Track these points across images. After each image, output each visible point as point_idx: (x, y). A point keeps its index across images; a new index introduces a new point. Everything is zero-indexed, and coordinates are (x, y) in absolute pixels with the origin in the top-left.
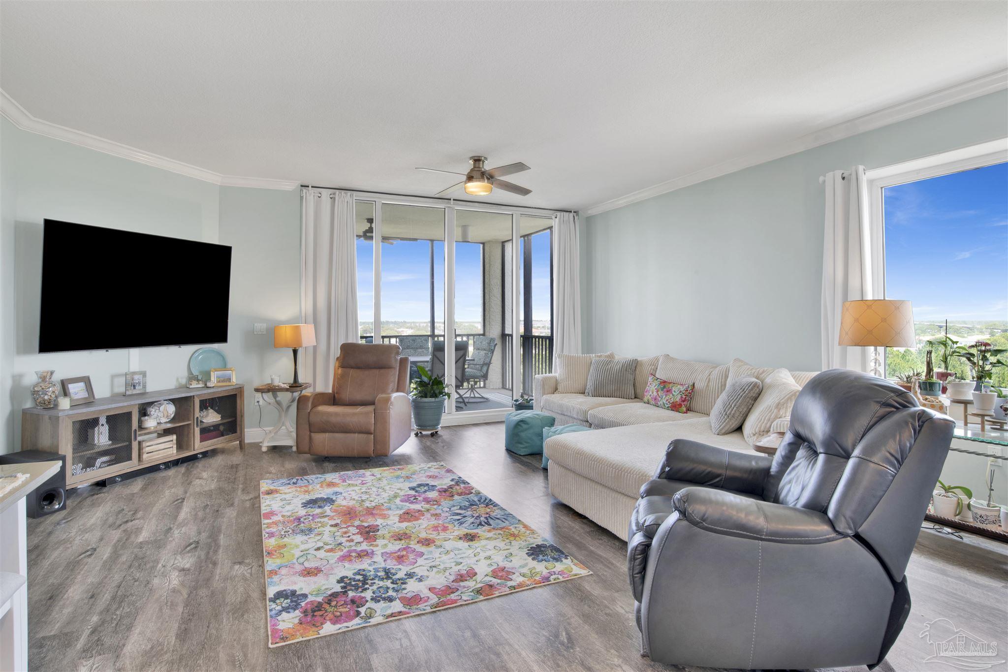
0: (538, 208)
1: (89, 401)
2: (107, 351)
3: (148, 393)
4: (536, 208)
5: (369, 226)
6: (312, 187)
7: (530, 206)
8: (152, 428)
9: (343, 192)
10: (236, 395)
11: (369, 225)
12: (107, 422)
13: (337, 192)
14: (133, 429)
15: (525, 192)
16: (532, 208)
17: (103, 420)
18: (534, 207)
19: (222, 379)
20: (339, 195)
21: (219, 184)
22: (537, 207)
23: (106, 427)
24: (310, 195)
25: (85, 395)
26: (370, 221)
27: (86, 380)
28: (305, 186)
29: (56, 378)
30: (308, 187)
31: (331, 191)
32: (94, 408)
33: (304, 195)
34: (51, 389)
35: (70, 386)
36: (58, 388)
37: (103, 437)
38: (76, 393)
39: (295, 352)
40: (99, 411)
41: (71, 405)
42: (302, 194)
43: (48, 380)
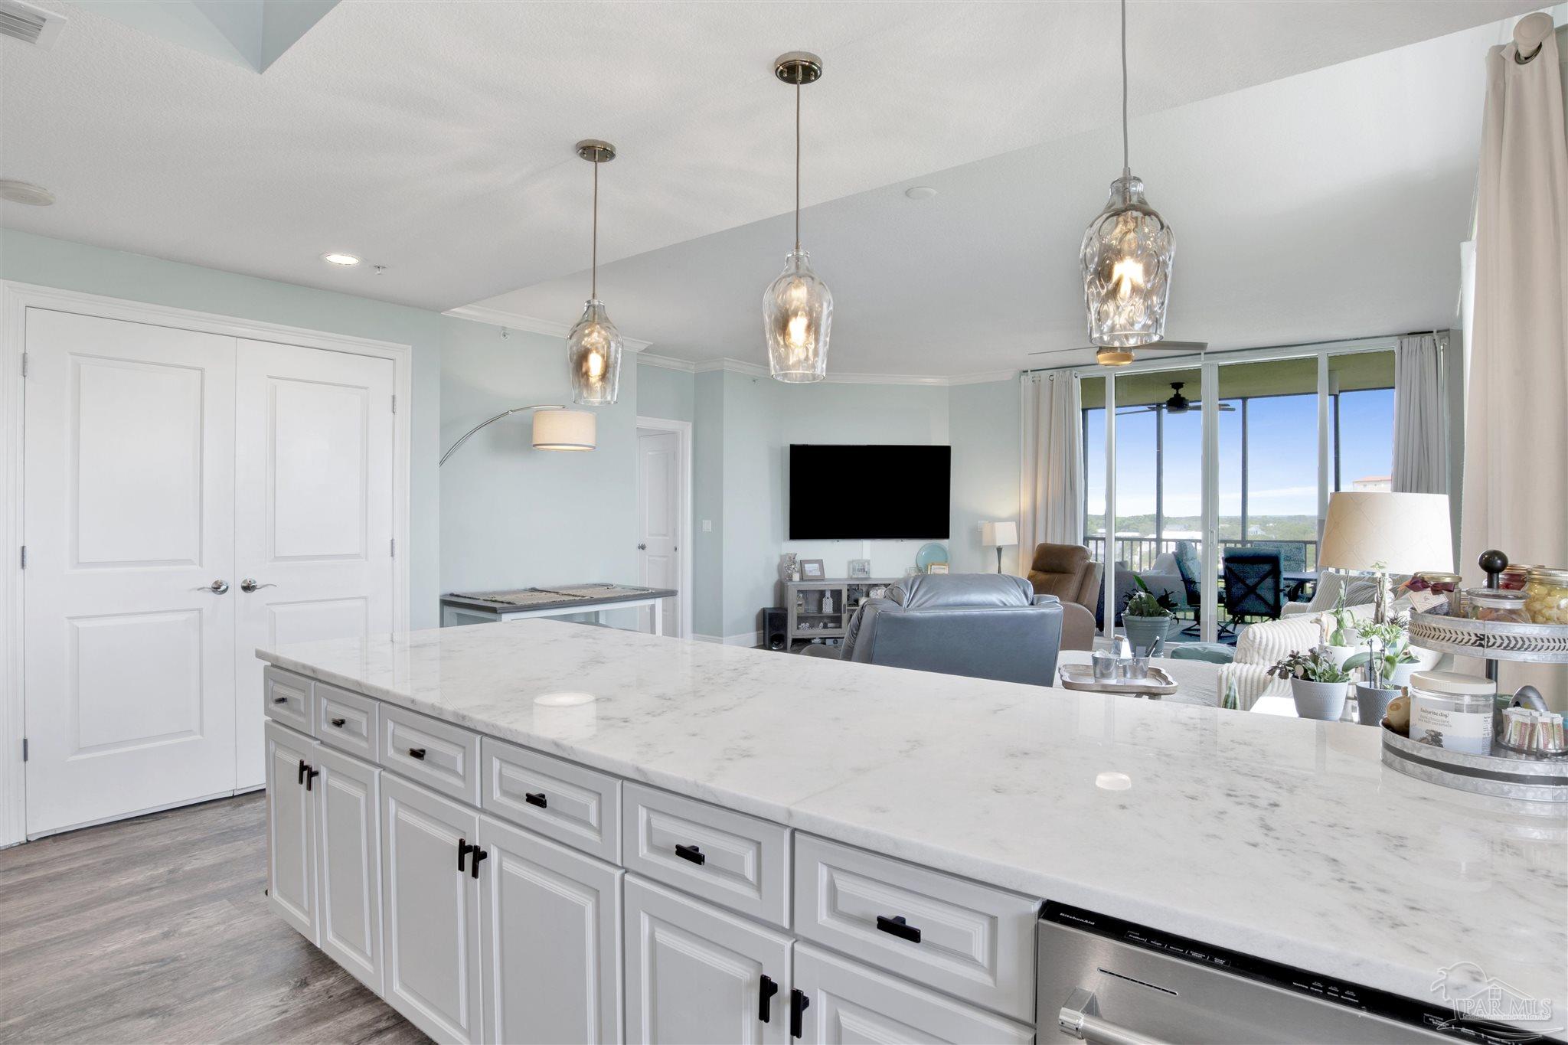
0: (1362, 339)
1: (822, 578)
3: (870, 578)
4: (1357, 339)
5: (1175, 393)
6: (1031, 371)
7: (1344, 338)
9: (1060, 371)
11: (1174, 391)
12: (832, 596)
13: (1054, 372)
14: (844, 603)
16: (1350, 340)
17: (828, 594)
18: (1352, 338)
20: (1056, 375)
21: (947, 386)
22: (1359, 337)
23: (831, 600)
24: (1027, 380)
25: (818, 573)
26: (1177, 386)
27: (820, 562)
28: (1024, 372)
29: (798, 559)
30: (1027, 371)
31: (1050, 372)
32: (824, 583)
33: (1023, 382)
34: (793, 566)
35: (806, 565)
36: (798, 566)
37: (828, 607)
38: (810, 571)
39: (999, 550)
40: (827, 586)
41: (802, 579)
42: (1020, 382)
43: (792, 559)
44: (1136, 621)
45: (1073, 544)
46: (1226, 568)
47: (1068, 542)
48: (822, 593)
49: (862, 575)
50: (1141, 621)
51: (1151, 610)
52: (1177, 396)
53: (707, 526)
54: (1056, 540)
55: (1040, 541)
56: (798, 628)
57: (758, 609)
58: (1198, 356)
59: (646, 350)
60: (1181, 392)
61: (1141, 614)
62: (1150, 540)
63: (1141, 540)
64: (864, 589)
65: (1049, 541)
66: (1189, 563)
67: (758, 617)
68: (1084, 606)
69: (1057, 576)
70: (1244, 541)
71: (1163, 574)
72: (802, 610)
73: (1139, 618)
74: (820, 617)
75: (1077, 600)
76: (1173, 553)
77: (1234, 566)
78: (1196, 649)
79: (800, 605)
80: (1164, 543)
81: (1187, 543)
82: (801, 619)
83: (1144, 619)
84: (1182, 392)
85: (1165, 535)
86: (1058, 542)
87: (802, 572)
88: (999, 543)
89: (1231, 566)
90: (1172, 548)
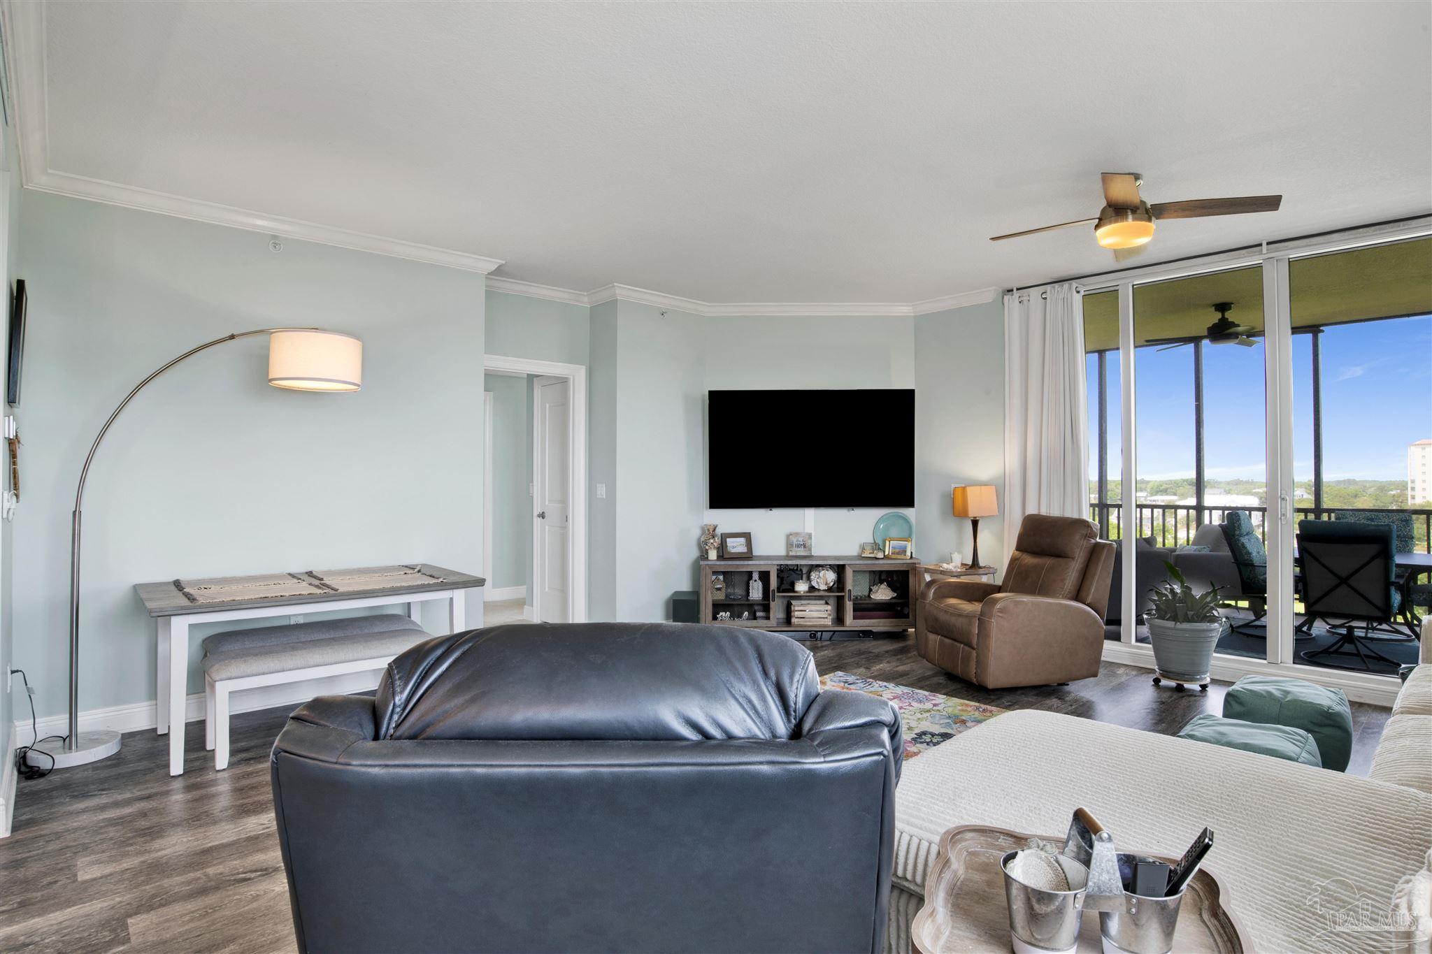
1: (748, 556)
2: (771, 510)
3: (813, 556)
5: (1220, 317)
6: (1018, 289)
8: (802, 592)
9: (1056, 285)
10: (908, 572)
11: (1219, 315)
12: (760, 578)
13: (1048, 287)
14: (771, 588)
15: (1271, 203)
17: (756, 576)
19: (897, 550)
20: (1051, 291)
21: (912, 314)
23: (759, 585)
24: (1012, 302)
25: (743, 549)
26: (1223, 307)
27: (747, 536)
28: (1009, 291)
29: (719, 531)
30: (1012, 290)
31: (1042, 289)
32: (750, 562)
33: (1006, 304)
34: (712, 541)
35: (728, 540)
36: (718, 540)
37: (756, 592)
38: (734, 547)
39: (975, 523)
40: (754, 566)
41: (721, 557)
42: (1003, 304)
43: (710, 532)
44: (1169, 628)
45: (1075, 516)
46: (1301, 549)
47: (1071, 513)
48: (750, 574)
49: (801, 552)
50: (1174, 629)
51: (1190, 613)
52: (1223, 320)
53: (602, 491)
54: (1052, 508)
55: (1032, 510)
56: (715, 618)
57: (668, 593)
58: (1259, 248)
59: (499, 272)
60: (1228, 315)
61: (1175, 618)
62: (1188, 508)
63: (1176, 508)
64: (805, 571)
65: (1044, 512)
66: (1244, 540)
67: (667, 603)
68: (1088, 605)
69: (1048, 561)
70: (1318, 510)
71: (1206, 552)
72: (720, 596)
73: (1171, 624)
74: (748, 605)
75: (1077, 597)
76: (1220, 525)
77: (1312, 547)
78: (1269, 693)
79: (719, 589)
80: (1207, 513)
81: (1239, 512)
82: (718, 607)
83: (1179, 625)
84: (1231, 316)
85: (1209, 500)
86: (1055, 512)
87: (722, 549)
88: (973, 513)
89: (1306, 545)
90: (1216, 519)
